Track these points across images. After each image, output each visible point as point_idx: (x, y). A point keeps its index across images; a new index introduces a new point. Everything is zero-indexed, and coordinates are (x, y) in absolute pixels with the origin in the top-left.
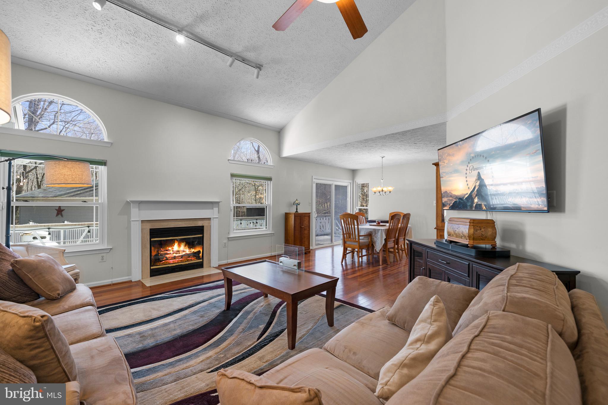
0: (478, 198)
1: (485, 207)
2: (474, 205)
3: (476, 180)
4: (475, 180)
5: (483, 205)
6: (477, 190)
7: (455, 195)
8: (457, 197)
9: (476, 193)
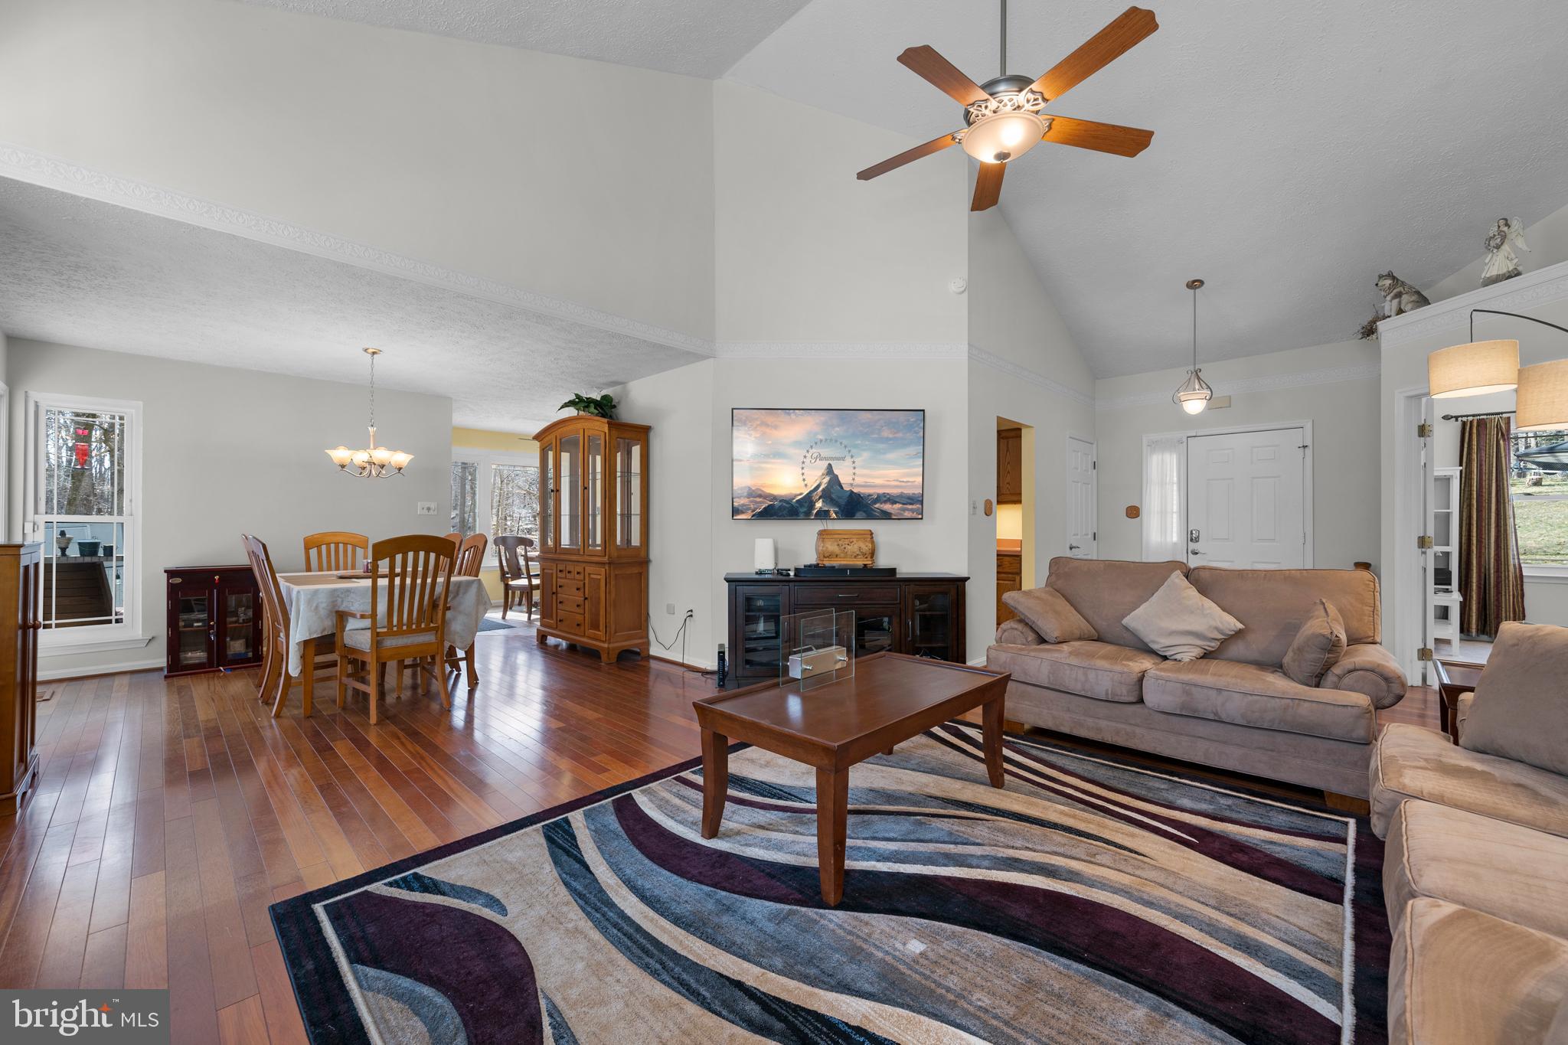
0: (823, 501)
1: (836, 514)
2: (815, 512)
3: (823, 475)
4: (821, 474)
5: (832, 512)
6: (823, 490)
7: (771, 495)
8: (774, 498)
9: (820, 494)
